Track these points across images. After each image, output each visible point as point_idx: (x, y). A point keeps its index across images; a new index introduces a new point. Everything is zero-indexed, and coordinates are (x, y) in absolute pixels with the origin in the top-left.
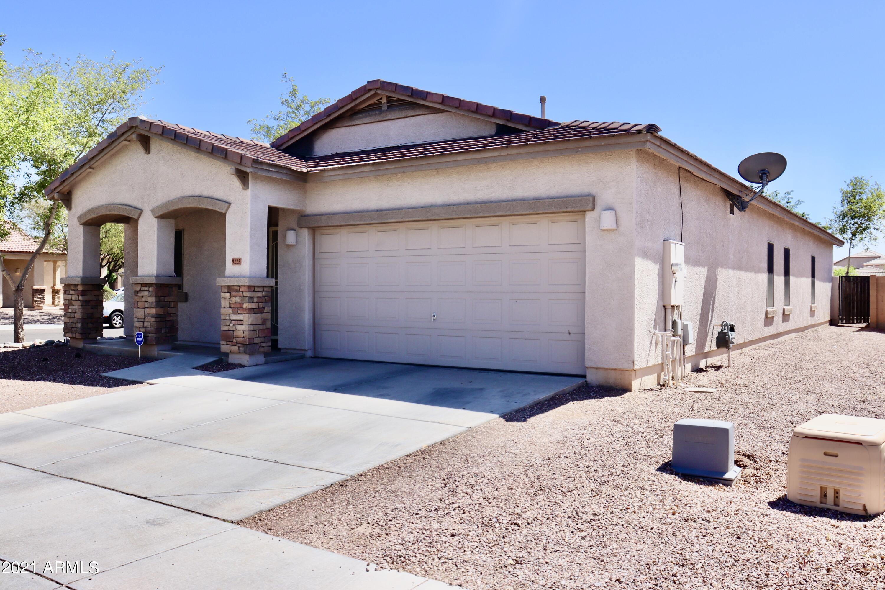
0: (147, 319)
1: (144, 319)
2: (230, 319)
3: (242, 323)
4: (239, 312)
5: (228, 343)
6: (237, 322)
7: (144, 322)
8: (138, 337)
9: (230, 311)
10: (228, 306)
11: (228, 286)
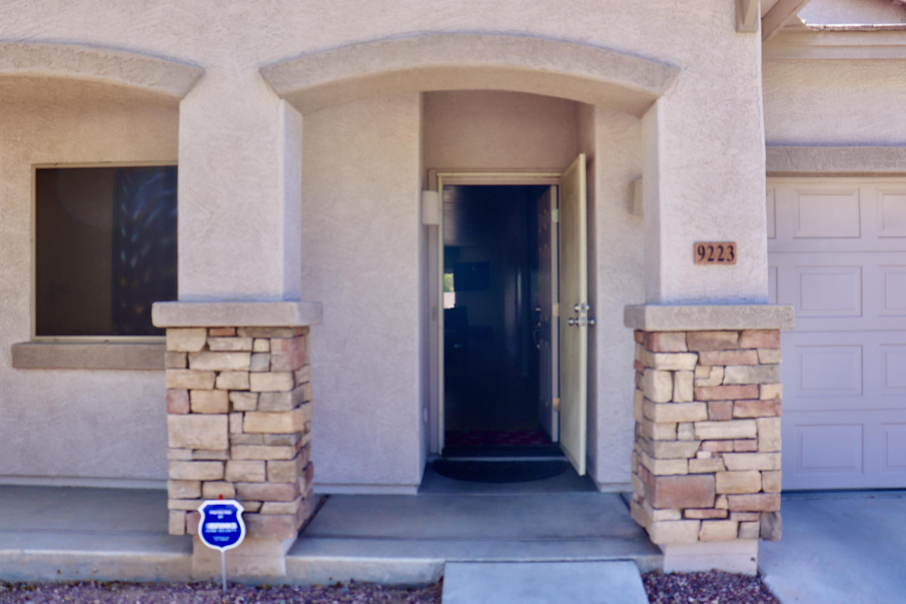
0: (240, 453)
1: (229, 451)
2: (696, 439)
3: (753, 445)
4: (738, 412)
5: (689, 513)
6: (729, 446)
7: (225, 463)
8: (210, 518)
9: (700, 411)
10: (690, 397)
11: (686, 332)
